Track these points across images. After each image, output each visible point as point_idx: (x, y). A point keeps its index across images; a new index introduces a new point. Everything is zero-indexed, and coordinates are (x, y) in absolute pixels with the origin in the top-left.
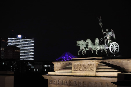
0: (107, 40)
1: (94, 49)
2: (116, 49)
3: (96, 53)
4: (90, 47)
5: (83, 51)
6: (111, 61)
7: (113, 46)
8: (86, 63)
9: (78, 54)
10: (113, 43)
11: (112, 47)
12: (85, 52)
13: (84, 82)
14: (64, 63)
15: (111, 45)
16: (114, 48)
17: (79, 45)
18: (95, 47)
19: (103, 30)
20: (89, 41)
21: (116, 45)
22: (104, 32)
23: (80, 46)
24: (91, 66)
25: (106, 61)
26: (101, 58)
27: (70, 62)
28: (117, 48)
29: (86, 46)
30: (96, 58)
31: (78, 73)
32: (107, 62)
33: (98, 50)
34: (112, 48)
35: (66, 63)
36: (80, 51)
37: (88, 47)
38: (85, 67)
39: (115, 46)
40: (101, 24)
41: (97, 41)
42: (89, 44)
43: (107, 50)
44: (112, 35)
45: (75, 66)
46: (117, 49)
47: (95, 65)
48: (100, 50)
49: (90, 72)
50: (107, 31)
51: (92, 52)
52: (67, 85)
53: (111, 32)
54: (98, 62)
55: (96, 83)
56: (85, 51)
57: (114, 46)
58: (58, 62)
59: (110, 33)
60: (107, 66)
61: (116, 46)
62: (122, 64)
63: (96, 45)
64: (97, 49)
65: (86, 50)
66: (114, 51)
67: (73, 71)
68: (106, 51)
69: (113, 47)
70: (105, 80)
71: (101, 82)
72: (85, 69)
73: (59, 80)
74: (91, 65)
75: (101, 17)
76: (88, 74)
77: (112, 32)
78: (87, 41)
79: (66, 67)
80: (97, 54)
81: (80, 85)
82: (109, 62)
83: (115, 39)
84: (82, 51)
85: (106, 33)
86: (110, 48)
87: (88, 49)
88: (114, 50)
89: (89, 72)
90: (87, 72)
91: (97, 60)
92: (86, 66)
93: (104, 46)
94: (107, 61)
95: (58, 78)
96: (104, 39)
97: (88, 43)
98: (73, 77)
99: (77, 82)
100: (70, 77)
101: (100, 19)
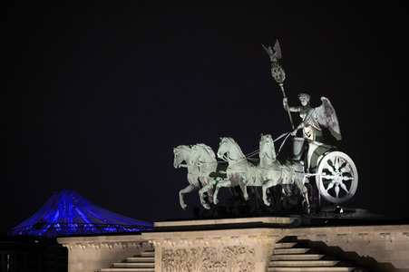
0: (306, 144)
1: (251, 183)
2: (344, 181)
3: (265, 197)
4: (234, 172)
5: (205, 189)
6: (330, 235)
7: (331, 169)
8: (219, 241)
9: (182, 202)
10: (332, 156)
11: (326, 171)
12: (215, 197)
14: (112, 244)
15: (324, 165)
16: (337, 178)
17: (184, 162)
18: (259, 171)
19: (285, 100)
20: (230, 148)
21: (344, 165)
22: (292, 110)
23: (190, 167)
24: (242, 257)
25: (309, 233)
26: (284, 220)
27: (146, 236)
28: (346, 178)
29: (218, 169)
30: (265, 220)
32: (313, 238)
33: (270, 185)
34: (328, 177)
35: (123, 243)
36: (188, 190)
37: (228, 172)
38: (213, 261)
39: (340, 169)
40: (279, 74)
41: (267, 147)
42: (230, 162)
43: (306, 184)
44: (323, 123)
45: (168, 256)
46: (348, 183)
47: (260, 253)
48: (279, 187)
50: (305, 104)
51: (246, 196)
53: (320, 110)
54: (273, 240)
56: (213, 191)
57: (337, 167)
58: (88, 240)
59: (318, 114)
60: (316, 256)
61: (343, 170)
62: (380, 248)
63: (264, 162)
64: (267, 181)
65: (219, 185)
66: (337, 189)
68: (305, 189)
69: (331, 174)
74: (241, 250)
75: (277, 44)
77: (326, 107)
78: (223, 148)
79: (126, 261)
80: (266, 203)
82: (324, 240)
83: (339, 138)
84: (201, 192)
85: (298, 113)
86: (319, 175)
87: (226, 184)
88: (335, 185)
91: (268, 230)
92: (220, 255)
93: (295, 167)
94: (312, 234)
97: (226, 154)
101: (275, 53)
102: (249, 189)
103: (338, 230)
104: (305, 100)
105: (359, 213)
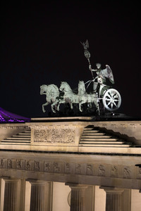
0: (99, 85)
1: (74, 102)
2: (115, 102)
3: (80, 108)
5: (54, 104)
6: (109, 125)
7: (110, 96)
8: (59, 127)
9: (43, 110)
10: (110, 90)
11: (107, 97)
13: (56, 164)
14: (12, 127)
15: (106, 94)
16: (112, 100)
17: (45, 92)
19: (90, 66)
21: (115, 95)
22: (93, 70)
23: (47, 94)
24: (69, 134)
26: (89, 118)
27: (27, 124)
28: (116, 100)
29: (60, 95)
30: (80, 118)
31: (43, 146)
32: (101, 126)
33: (83, 103)
34: (108, 100)
35: (17, 127)
36: (46, 104)
37: (64, 97)
38: (56, 135)
39: (113, 96)
40: (88, 55)
44: (107, 76)
45: (36, 133)
46: (117, 103)
47: (77, 132)
49: (68, 145)
50: (99, 68)
51: (72, 107)
52: (20, 168)
53: (105, 70)
54: (83, 127)
55: (80, 166)
56: (57, 105)
58: (1, 125)
59: (104, 72)
60: (102, 134)
61: (115, 97)
62: (130, 131)
63: (80, 93)
64: (82, 101)
66: (112, 105)
67: (32, 143)
68: (98, 105)
69: (109, 98)
70: (98, 161)
71: (90, 163)
72: (58, 140)
73: (4, 160)
74: (69, 131)
75: (87, 41)
76: (62, 149)
77: (108, 69)
78: (62, 87)
79: (18, 135)
80: (81, 111)
81: (46, 168)
82: (106, 127)
83: (113, 83)
84: (52, 105)
85: (96, 72)
86: (104, 99)
87: (63, 102)
88: (111, 103)
89: (65, 144)
90: (61, 144)
91: (81, 122)
92: (60, 133)
93: (94, 95)
94: (100, 124)
95: (3, 156)
96: (92, 83)
98: (33, 154)
99: (40, 162)
100: (28, 154)
101: (86, 46)
102: (73, 104)
103: (112, 123)
104: (99, 66)
105: (121, 115)
